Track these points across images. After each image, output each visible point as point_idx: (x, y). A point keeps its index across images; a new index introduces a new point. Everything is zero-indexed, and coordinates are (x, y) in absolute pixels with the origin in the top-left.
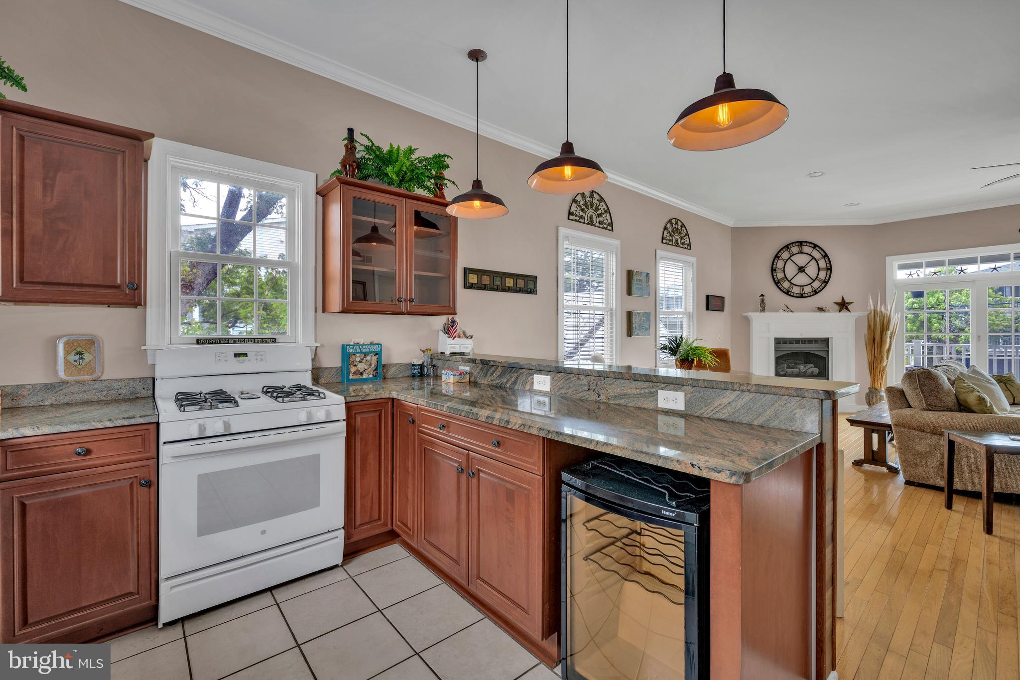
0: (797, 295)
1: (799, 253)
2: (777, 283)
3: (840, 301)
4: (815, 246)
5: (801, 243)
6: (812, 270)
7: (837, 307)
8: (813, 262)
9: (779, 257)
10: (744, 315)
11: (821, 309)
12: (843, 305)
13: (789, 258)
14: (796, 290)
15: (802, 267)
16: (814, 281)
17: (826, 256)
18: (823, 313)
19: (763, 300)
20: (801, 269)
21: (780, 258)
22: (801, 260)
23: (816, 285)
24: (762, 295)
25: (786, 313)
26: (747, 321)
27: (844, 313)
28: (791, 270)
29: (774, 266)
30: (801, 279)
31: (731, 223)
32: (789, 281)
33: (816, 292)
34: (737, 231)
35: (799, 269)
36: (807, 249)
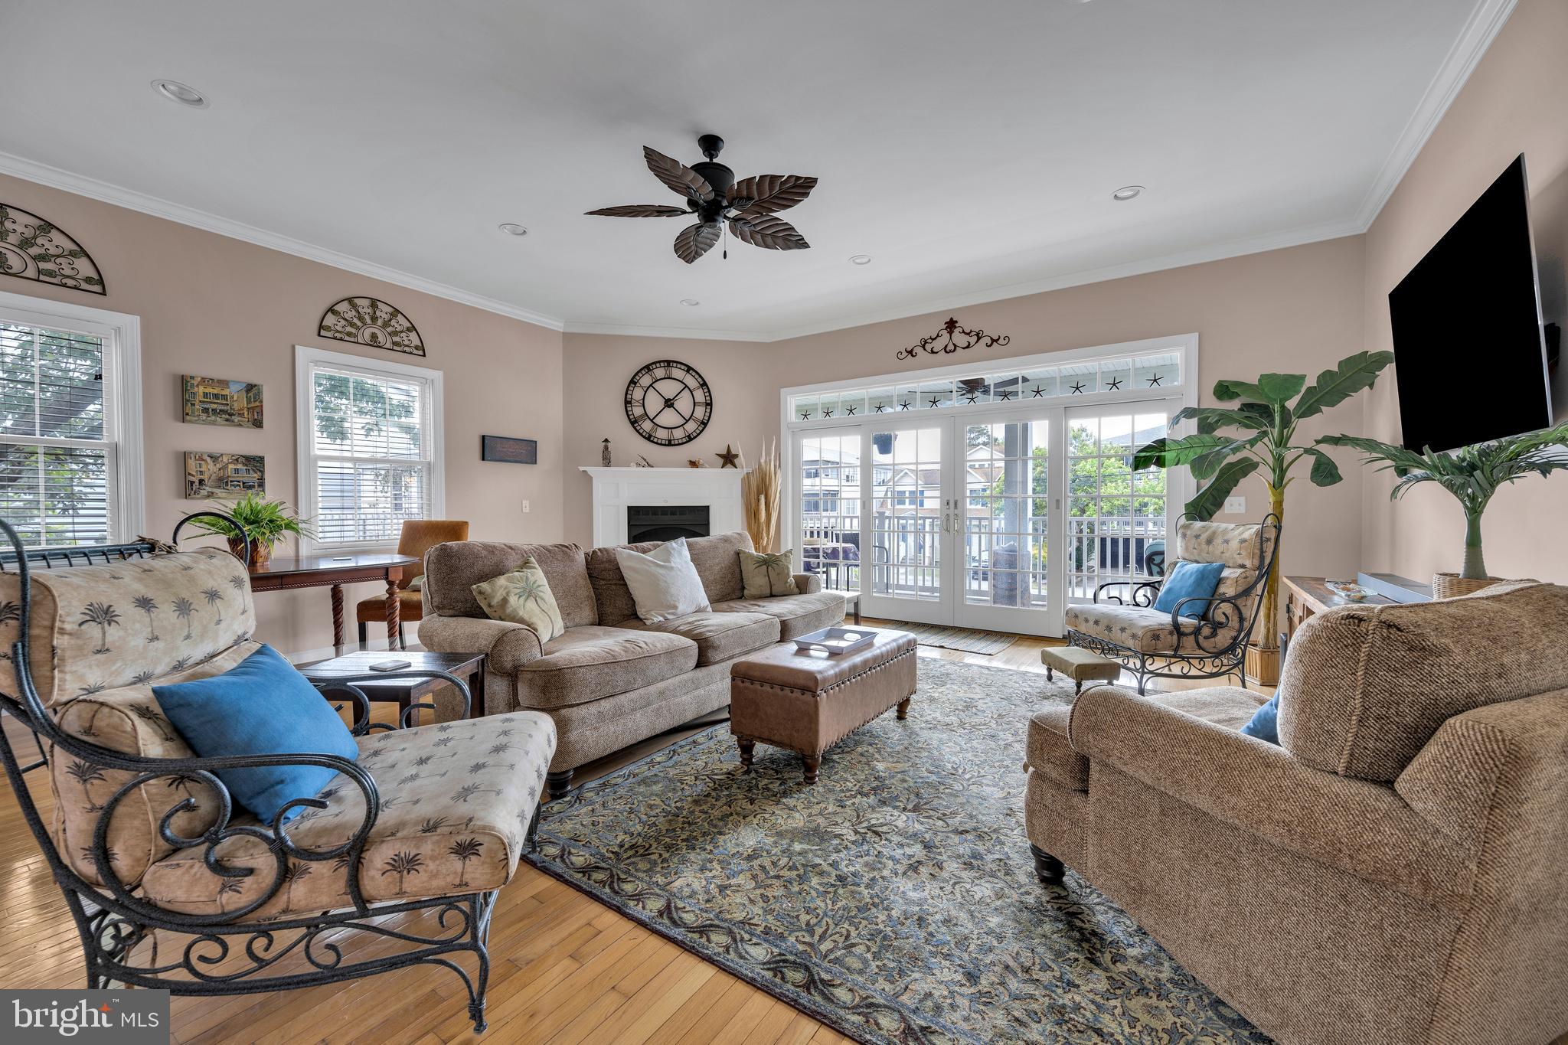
0: (663, 442)
1: (665, 378)
2: (634, 422)
3: (724, 452)
4: (689, 369)
5: (668, 363)
6: (684, 404)
7: (721, 461)
8: (686, 393)
9: (635, 383)
10: (582, 469)
11: (693, 464)
12: (728, 459)
13: (651, 385)
14: (662, 434)
15: (670, 400)
16: (687, 421)
17: (704, 384)
18: (695, 469)
19: (606, 448)
20: (669, 403)
21: (638, 385)
22: (669, 389)
23: (691, 427)
24: (606, 440)
25: (641, 469)
26: (588, 479)
27: (729, 470)
28: (653, 404)
29: (629, 396)
30: (669, 418)
31: (558, 325)
32: (652, 420)
33: (690, 438)
34: (568, 338)
35: (665, 402)
36: (677, 373)
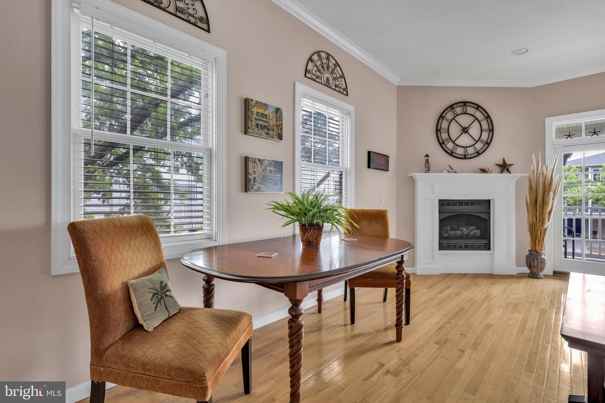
0: (461, 157)
1: (462, 114)
2: (442, 144)
3: (501, 163)
4: (478, 107)
5: (465, 104)
6: (475, 130)
7: (498, 169)
8: (476, 123)
9: (443, 117)
10: (410, 175)
11: (483, 171)
12: (504, 167)
13: (453, 119)
14: (460, 151)
15: (466, 128)
16: (477, 142)
17: (488, 117)
18: (485, 174)
19: (427, 161)
20: (465, 130)
21: (445, 118)
22: (465, 120)
23: (479, 146)
24: (427, 156)
25: (450, 174)
26: (412, 181)
27: (505, 175)
28: (455, 131)
29: (439, 126)
30: (464, 140)
31: (396, 81)
32: (453, 142)
33: (478, 154)
34: (401, 89)
35: (463, 130)
36: (470, 110)
